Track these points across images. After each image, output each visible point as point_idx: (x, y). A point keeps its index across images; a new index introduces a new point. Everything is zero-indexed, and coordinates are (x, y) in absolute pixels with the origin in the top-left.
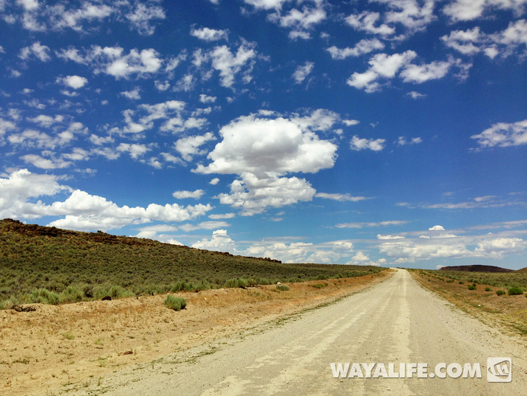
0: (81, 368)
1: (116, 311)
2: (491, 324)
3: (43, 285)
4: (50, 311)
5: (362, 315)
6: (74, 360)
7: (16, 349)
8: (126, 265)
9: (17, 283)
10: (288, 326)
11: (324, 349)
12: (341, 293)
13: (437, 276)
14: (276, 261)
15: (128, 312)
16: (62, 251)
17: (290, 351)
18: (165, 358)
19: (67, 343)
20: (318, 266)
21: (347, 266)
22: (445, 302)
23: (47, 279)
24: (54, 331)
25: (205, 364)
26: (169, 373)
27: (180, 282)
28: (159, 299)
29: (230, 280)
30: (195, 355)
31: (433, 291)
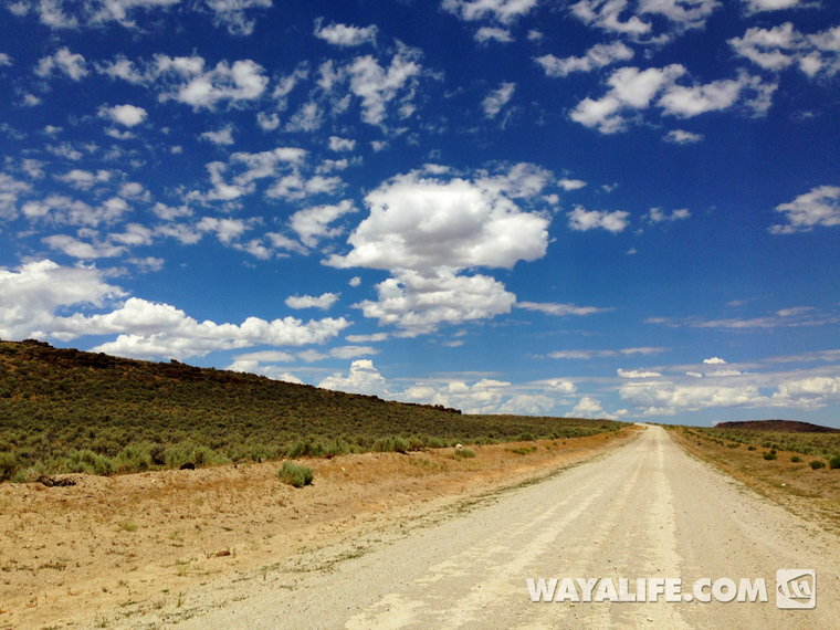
0: (149, 577)
1: (202, 487)
2: (805, 515)
3: (86, 444)
4: (98, 485)
5: (595, 499)
6: (137, 564)
7: (44, 547)
8: (216, 414)
9: (46, 441)
10: (478, 514)
11: (539, 552)
12: (557, 463)
13: (711, 437)
14: (453, 411)
15: (222, 489)
16: (115, 391)
17: (484, 555)
18: (282, 563)
19: (125, 537)
20: (519, 418)
21: (567, 420)
22: (728, 479)
23: (92, 436)
24: (105, 517)
25: (347, 574)
26: (290, 588)
27: (300, 441)
28: (269, 468)
29: (381, 440)
30: (331, 559)
31: (707, 462)
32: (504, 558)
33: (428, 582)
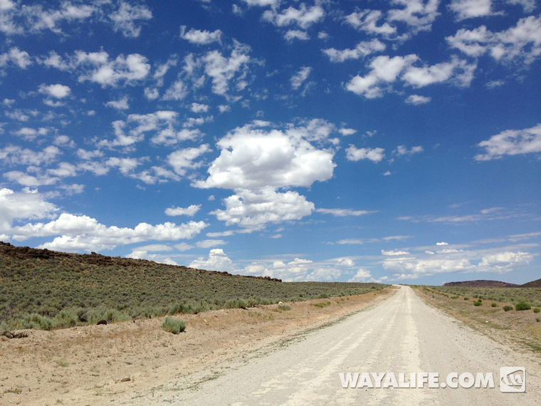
0: (76, 397)
1: (112, 336)
2: (501, 341)
3: (35, 309)
4: (43, 337)
5: (368, 335)
6: (69, 388)
7: (7, 378)
8: (121, 287)
9: (8, 308)
10: (294, 348)
11: (333, 371)
12: (344, 312)
13: (441, 292)
14: (277, 280)
15: (125, 336)
16: (54, 274)
17: (297, 375)
18: (165, 384)
19: (61, 371)
20: (319, 284)
21: (350, 284)
22: (452, 319)
23: (39, 304)
24: (47, 358)
25: (208, 390)
26: (170, 402)
27: (177, 303)
28: (157, 322)
29: (230, 301)
30: (198, 381)
31: (439, 308)
32: (309, 376)
33: (261, 394)
